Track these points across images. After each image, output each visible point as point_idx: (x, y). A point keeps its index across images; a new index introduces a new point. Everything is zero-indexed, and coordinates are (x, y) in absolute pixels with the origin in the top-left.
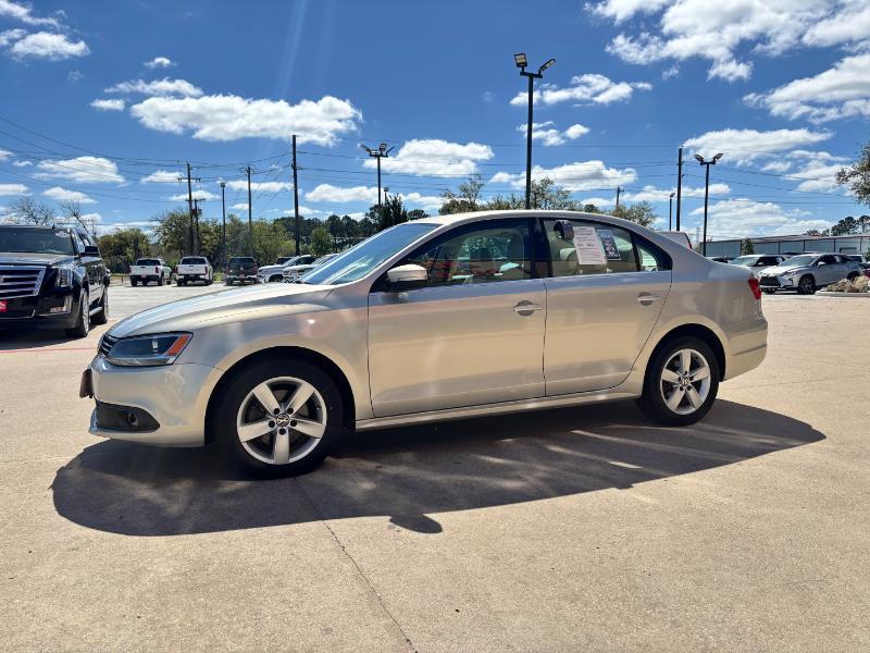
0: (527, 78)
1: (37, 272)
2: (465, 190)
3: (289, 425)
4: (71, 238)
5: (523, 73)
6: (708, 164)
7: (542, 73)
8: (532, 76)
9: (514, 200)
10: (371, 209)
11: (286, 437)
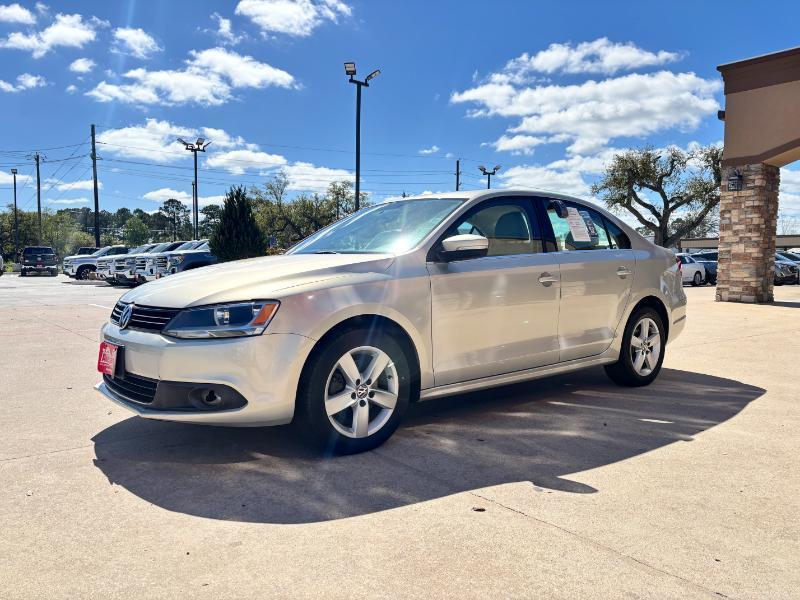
0: (356, 85)
2: (271, 187)
3: (368, 397)
5: (351, 81)
6: (489, 174)
7: (369, 82)
8: (359, 84)
9: (317, 199)
10: (165, 203)
11: (366, 408)
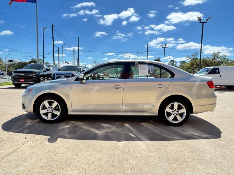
1: (70, 75)
2: (193, 55)
3: (52, 111)
4: (80, 68)
5: (200, 22)
7: (207, 22)
8: (203, 23)
